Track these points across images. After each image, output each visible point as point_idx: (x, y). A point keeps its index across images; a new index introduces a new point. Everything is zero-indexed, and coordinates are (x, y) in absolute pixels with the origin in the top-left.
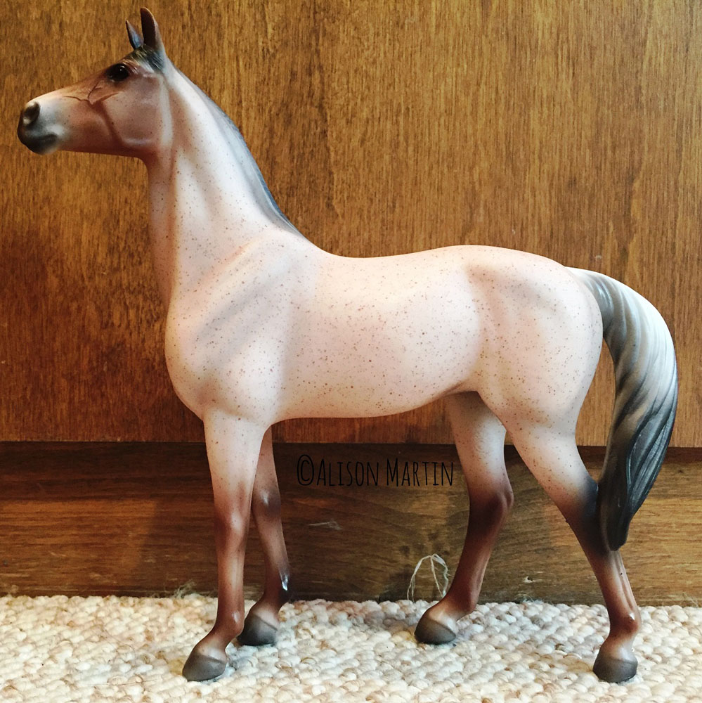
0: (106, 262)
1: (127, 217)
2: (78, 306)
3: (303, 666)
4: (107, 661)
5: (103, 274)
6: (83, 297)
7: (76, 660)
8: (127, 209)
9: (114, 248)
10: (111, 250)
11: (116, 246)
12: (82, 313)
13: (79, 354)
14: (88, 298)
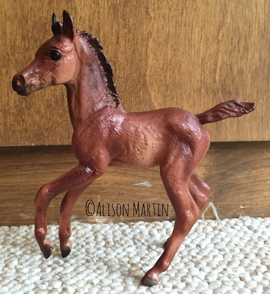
0: (21, 45)
1: (32, 18)
2: (7, 71)
3: (142, 262)
4: (38, 266)
5: (20, 52)
6: (9, 66)
7: (21, 267)
8: (32, 14)
9: (25, 36)
10: (24, 38)
11: (26, 35)
12: (9, 74)
13: (9, 98)
14: (12, 66)
